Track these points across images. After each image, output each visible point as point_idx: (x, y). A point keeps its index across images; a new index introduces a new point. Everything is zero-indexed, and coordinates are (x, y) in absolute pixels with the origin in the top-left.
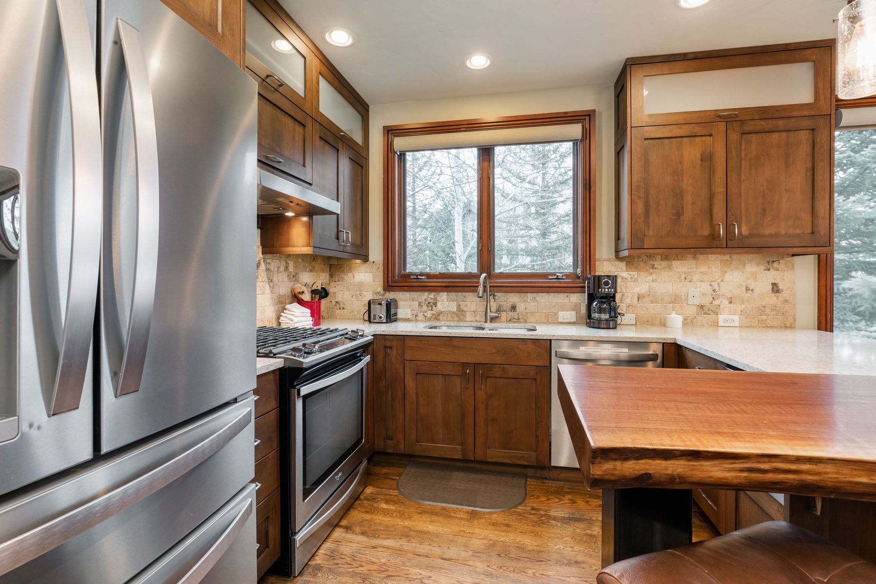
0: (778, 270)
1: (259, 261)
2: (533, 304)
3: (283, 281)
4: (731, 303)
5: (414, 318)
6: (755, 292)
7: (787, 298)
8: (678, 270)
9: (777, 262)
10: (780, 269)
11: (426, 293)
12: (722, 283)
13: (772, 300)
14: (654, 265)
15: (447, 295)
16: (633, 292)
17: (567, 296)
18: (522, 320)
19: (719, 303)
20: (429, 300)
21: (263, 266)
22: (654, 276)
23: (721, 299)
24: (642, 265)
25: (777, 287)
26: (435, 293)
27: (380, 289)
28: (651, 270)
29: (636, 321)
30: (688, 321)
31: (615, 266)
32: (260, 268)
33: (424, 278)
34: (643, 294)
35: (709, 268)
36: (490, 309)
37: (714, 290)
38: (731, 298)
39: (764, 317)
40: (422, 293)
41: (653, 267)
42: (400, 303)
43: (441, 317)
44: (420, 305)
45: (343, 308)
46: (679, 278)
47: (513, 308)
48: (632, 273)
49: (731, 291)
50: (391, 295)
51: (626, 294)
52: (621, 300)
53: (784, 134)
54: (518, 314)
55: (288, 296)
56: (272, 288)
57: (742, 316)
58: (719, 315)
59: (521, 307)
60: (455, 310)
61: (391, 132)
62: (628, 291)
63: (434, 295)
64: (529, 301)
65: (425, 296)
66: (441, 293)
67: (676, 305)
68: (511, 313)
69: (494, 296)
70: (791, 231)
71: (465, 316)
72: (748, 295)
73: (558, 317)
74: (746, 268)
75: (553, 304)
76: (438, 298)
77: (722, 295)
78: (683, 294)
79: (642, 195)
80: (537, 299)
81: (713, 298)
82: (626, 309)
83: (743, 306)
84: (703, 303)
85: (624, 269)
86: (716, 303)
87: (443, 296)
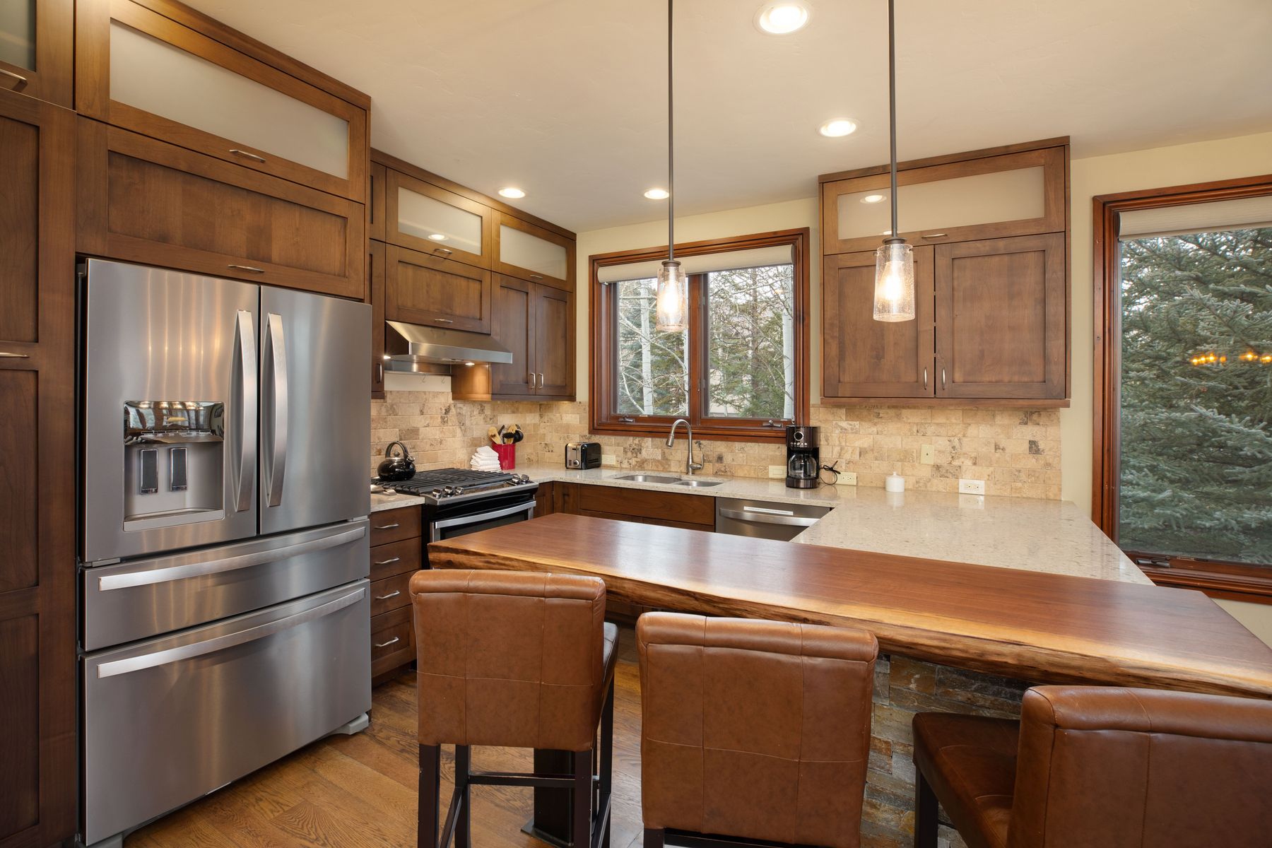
0: (1038, 424)
1: (449, 406)
2: (741, 455)
3: (477, 424)
4: (975, 464)
5: (619, 466)
6: (1007, 451)
7: (1051, 461)
8: (909, 421)
9: (1037, 413)
10: (1041, 423)
11: (631, 438)
12: (964, 439)
13: (1031, 462)
14: (879, 414)
15: (652, 441)
16: (852, 445)
17: (779, 448)
18: (729, 473)
19: (960, 464)
20: (634, 446)
21: (453, 410)
22: (880, 427)
23: (962, 459)
24: (865, 413)
25: (1037, 446)
26: (640, 439)
27: (586, 432)
28: (876, 420)
29: (857, 481)
30: (921, 484)
31: (833, 413)
32: (450, 413)
33: (631, 420)
34: (865, 449)
35: (948, 419)
36: (692, 459)
37: (954, 448)
38: (976, 458)
39: (1019, 485)
40: (627, 437)
41: (878, 416)
42: (605, 448)
43: (645, 465)
44: (625, 452)
45: (552, 451)
46: (910, 430)
47: (720, 459)
48: (852, 423)
49: (975, 449)
50: (596, 439)
51: (846, 448)
52: (840, 455)
53: (1006, 258)
54: (725, 466)
55: (484, 439)
56: (464, 432)
57: (989, 482)
58: (960, 480)
59: (728, 458)
60: (660, 458)
61: (597, 261)
62: (847, 444)
63: (639, 441)
64: (737, 451)
65: (631, 441)
66: (646, 439)
67: (906, 464)
68: (717, 465)
69: (700, 444)
70: (1016, 378)
71: (669, 465)
72: (997, 455)
73: (768, 472)
74: (996, 420)
75: (763, 456)
76: (643, 444)
77: (964, 454)
78: (915, 451)
79: (836, 334)
80: (746, 449)
81: (953, 457)
82: (846, 466)
83: (991, 469)
84: (939, 462)
85: (844, 417)
86: (956, 463)
87: (648, 442)
